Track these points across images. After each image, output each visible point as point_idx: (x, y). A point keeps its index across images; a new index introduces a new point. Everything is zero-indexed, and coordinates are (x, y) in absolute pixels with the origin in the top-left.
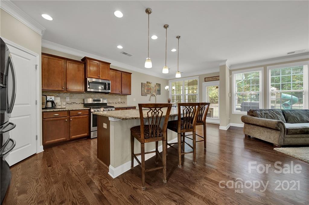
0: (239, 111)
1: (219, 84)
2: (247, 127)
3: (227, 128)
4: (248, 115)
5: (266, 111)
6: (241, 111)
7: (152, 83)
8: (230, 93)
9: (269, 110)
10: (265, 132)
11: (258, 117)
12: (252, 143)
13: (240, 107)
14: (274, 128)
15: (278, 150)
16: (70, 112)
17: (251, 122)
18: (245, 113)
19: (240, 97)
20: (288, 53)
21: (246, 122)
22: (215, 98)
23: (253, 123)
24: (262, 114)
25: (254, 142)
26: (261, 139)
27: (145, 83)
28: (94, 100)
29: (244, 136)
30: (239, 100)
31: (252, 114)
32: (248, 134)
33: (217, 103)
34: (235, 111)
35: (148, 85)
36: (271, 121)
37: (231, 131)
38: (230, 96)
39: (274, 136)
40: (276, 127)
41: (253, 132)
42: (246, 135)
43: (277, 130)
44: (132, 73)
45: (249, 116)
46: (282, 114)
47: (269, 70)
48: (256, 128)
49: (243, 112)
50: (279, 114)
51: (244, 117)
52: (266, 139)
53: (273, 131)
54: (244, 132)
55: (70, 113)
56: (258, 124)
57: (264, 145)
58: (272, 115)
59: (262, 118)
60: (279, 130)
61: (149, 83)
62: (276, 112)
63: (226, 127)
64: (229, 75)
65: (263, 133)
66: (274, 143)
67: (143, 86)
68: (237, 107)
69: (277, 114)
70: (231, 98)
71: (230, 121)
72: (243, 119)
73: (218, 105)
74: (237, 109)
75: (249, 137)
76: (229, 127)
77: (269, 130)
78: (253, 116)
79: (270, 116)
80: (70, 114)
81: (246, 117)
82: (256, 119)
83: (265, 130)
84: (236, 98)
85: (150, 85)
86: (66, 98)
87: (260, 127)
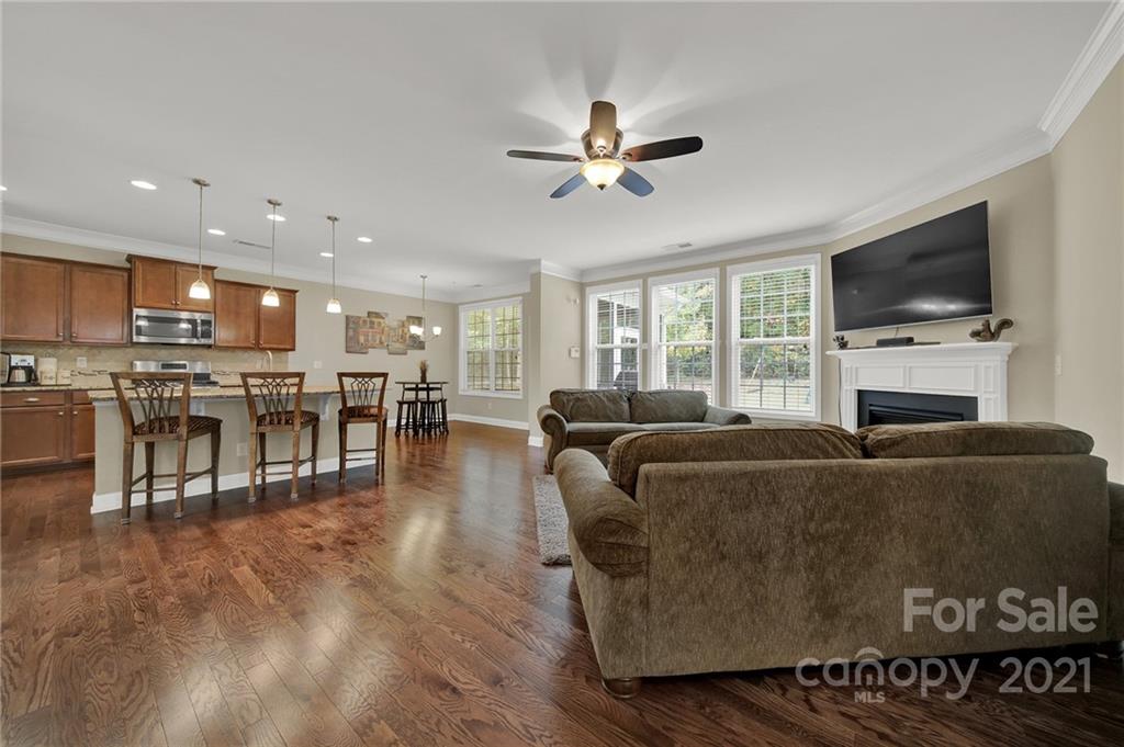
7: (387, 314)
16: (72, 395)
24: (569, 401)
27: (360, 318)
28: (165, 366)
35: (372, 323)
44: (296, 291)
50: (615, 402)
55: (74, 397)
61: (378, 315)
62: (607, 397)
67: (351, 325)
70: (583, 362)
80: (72, 399)
84: (596, 362)
85: (381, 321)
86: (75, 360)
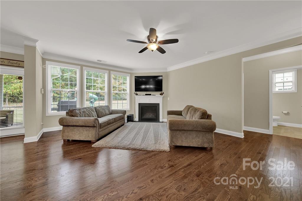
0: (56, 111)
1: (24, 75)
2: (66, 131)
3: (38, 138)
4: (67, 115)
5: (84, 109)
6: (58, 111)
8: (43, 88)
9: (85, 108)
10: (84, 131)
11: (78, 117)
12: (72, 148)
13: (56, 107)
14: (92, 126)
15: (95, 146)
17: (70, 124)
18: (63, 113)
19: (56, 95)
20: (98, 61)
21: (65, 124)
22: (18, 95)
23: (72, 125)
24: (81, 113)
25: (74, 145)
26: (81, 140)
29: (62, 142)
30: (54, 99)
31: (71, 114)
32: (67, 138)
33: (21, 101)
34: (50, 112)
36: (89, 119)
37: (44, 139)
38: (43, 92)
39: (92, 133)
40: (94, 125)
41: (72, 134)
42: (64, 141)
43: (94, 127)
45: (68, 117)
46: (95, 110)
47: (84, 70)
48: (76, 128)
49: (60, 112)
50: (93, 111)
51: (62, 118)
52: (85, 139)
53: (91, 129)
54: (63, 137)
56: (78, 124)
57: (84, 146)
58: (89, 113)
59: (81, 117)
60: (95, 127)
62: (91, 110)
63: (36, 137)
64: (41, 64)
65: (82, 133)
66: (91, 140)
68: (53, 107)
69: (92, 111)
70: (44, 96)
71: (43, 126)
72: (62, 122)
73: (22, 104)
74: (53, 109)
75: (68, 140)
76: (40, 136)
77: (88, 128)
78: (73, 116)
79: (87, 114)
81: (64, 119)
82: (76, 119)
83: (84, 129)
84: (50, 96)
87: (79, 127)
